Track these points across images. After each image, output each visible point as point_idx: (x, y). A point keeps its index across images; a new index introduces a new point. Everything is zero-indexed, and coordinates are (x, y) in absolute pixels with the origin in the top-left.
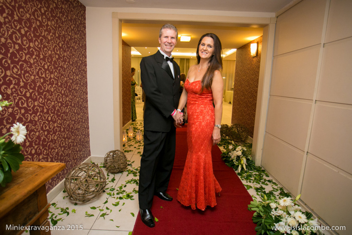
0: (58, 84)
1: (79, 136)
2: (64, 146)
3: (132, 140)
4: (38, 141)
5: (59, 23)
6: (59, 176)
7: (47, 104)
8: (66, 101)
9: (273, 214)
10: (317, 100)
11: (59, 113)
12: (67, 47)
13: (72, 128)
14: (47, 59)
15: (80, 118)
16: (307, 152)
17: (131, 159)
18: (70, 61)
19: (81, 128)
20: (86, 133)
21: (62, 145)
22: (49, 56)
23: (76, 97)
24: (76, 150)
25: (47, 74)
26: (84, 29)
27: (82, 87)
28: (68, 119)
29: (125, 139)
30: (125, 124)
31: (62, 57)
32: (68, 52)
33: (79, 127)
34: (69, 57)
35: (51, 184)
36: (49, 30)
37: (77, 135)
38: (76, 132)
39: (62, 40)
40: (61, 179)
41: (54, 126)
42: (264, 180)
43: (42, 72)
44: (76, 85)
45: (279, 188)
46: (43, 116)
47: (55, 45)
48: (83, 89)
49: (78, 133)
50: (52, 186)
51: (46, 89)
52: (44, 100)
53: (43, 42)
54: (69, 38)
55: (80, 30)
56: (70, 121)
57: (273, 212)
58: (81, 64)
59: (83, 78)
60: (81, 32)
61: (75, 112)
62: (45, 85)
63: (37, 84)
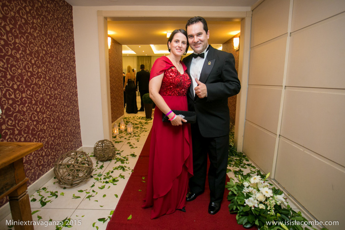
0: (46, 78)
1: (69, 127)
2: (54, 135)
3: (123, 132)
4: (27, 130)
5: (45, 21)
6: (49, 163)
7: (35, 96)
8: (55, 94)
9: (245, 191)
10: (286, 86)
11: (48, 105)
12: (54, 43)
13: (62, 120)
14: (34, 54)
15: (70, 110)
16: (279, 135)
17: (120, 149)
18: (57, 57)
19: (71, 120)
20: (76, 125)
21: (52, 135)
22: (36, 52)
23: (65, 91)
24: (66, 140)
25: (34, 68)
26: (71, 28)
27: (71, 82)
28: (57, 111)
29: (116, 131)
30: (118, 118)
31: (50, 53)
32: (55, 48)
33: (69, 119)
34: (56, 53)
35: (41, 170)
36: (35, 27)
37: (68, 126)
38: (66, 124)
39: (49, 37)
40: (52, 167)
41: (43, 117)
42: (244, 165)
43: (29, 66)
44: (65, 80)
45: (257, 171)
46: (31, 107)
47: (42, 42)
48: (72, 83)
49: (68, 124)
50: (42, 172)
51: (34, 82)
52: (32, 92)
53: (29, 39)
54: (56, 35)
55: (67, 28)
56: (60, 113)
57: (245, 189)
58: (69, 60)
59: (72, 73)
60: (68, 30)
61: (65, 104)
62: (33, 78)
63: (24, 78)
